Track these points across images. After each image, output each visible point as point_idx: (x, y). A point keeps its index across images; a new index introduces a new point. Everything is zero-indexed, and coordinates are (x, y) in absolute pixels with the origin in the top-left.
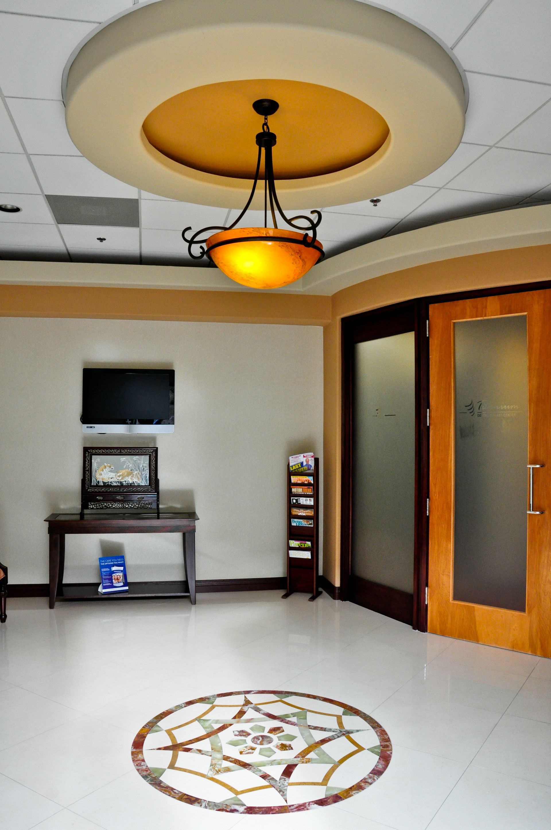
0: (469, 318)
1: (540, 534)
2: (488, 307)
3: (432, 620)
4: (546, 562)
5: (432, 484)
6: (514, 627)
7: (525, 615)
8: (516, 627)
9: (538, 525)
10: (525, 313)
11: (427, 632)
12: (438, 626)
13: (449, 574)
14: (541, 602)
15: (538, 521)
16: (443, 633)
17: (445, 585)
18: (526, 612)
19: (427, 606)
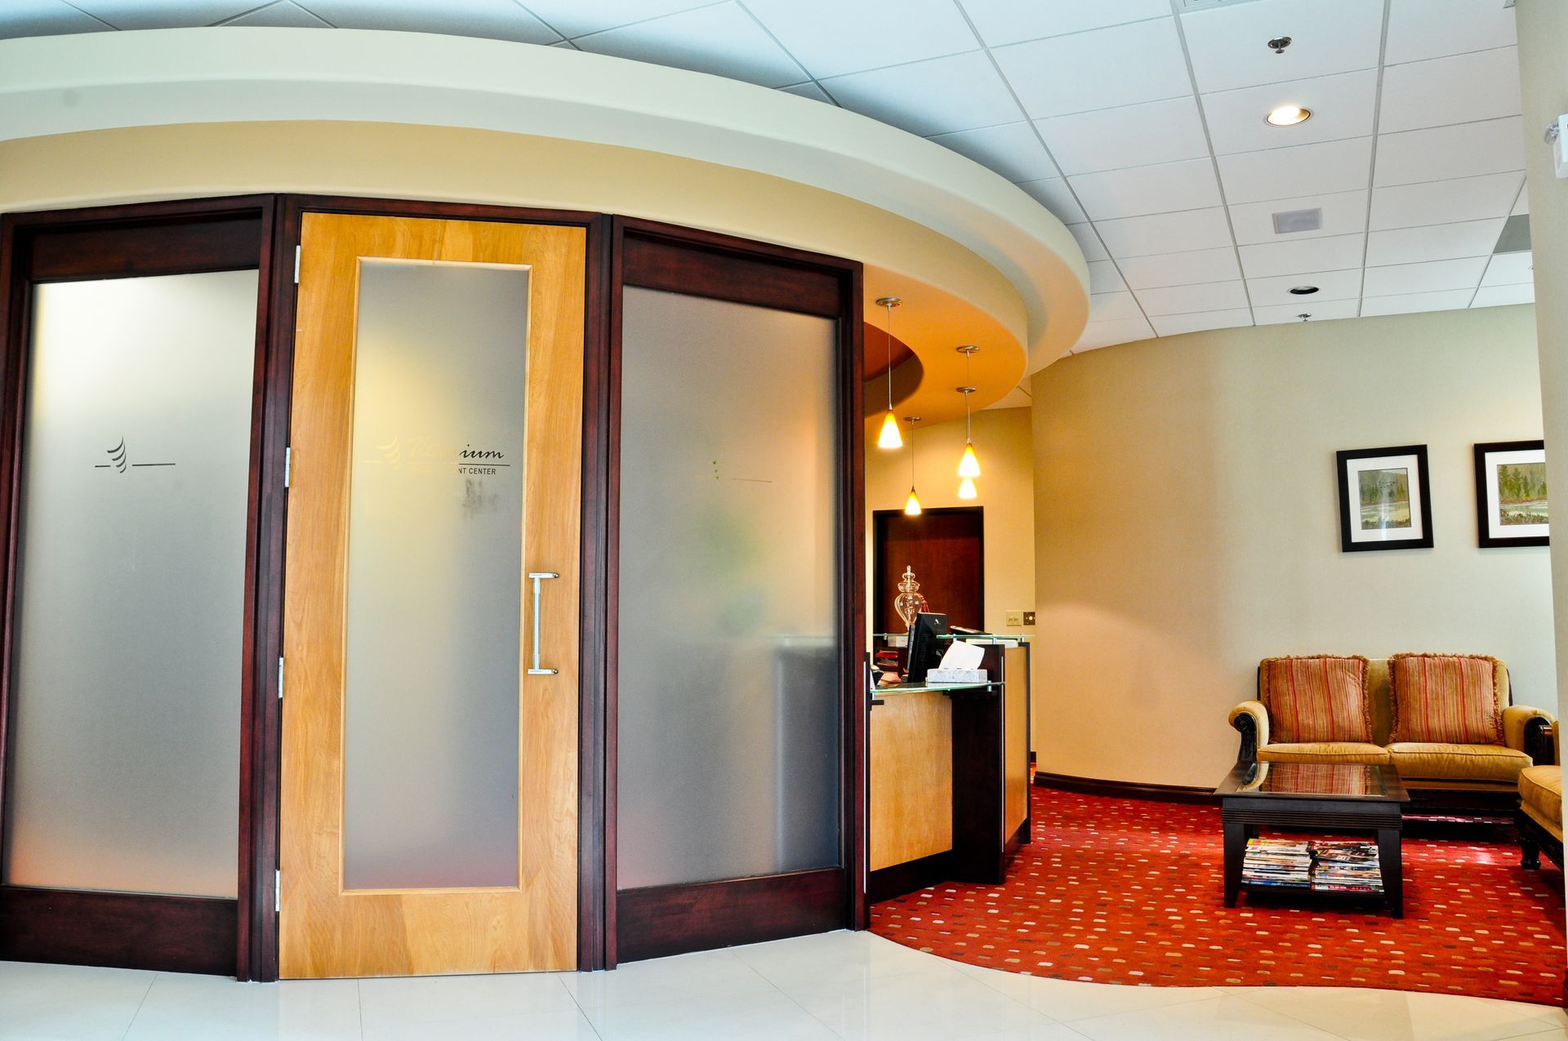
0: (401, 258)
1: (547, 717)
2: (447, 241)
3: (291, 947)
4: (561, 773)
5: (292, 624)
6: (494, 923)
7: (518, 891)
8: (499, 922)
9: (543, 698)
10: (527, 267)
11: (278, 979)
12: (309, 959)
13: (335, 831)
14: (552, 858)
15: (545, 690)
16: (321, 974)
17: (324, 857)
18: (521, 886)
19: (277, 915)
